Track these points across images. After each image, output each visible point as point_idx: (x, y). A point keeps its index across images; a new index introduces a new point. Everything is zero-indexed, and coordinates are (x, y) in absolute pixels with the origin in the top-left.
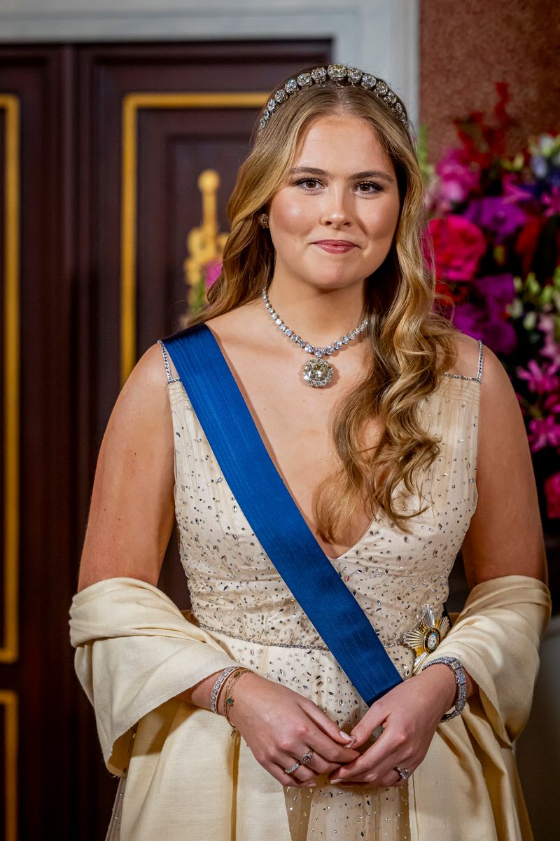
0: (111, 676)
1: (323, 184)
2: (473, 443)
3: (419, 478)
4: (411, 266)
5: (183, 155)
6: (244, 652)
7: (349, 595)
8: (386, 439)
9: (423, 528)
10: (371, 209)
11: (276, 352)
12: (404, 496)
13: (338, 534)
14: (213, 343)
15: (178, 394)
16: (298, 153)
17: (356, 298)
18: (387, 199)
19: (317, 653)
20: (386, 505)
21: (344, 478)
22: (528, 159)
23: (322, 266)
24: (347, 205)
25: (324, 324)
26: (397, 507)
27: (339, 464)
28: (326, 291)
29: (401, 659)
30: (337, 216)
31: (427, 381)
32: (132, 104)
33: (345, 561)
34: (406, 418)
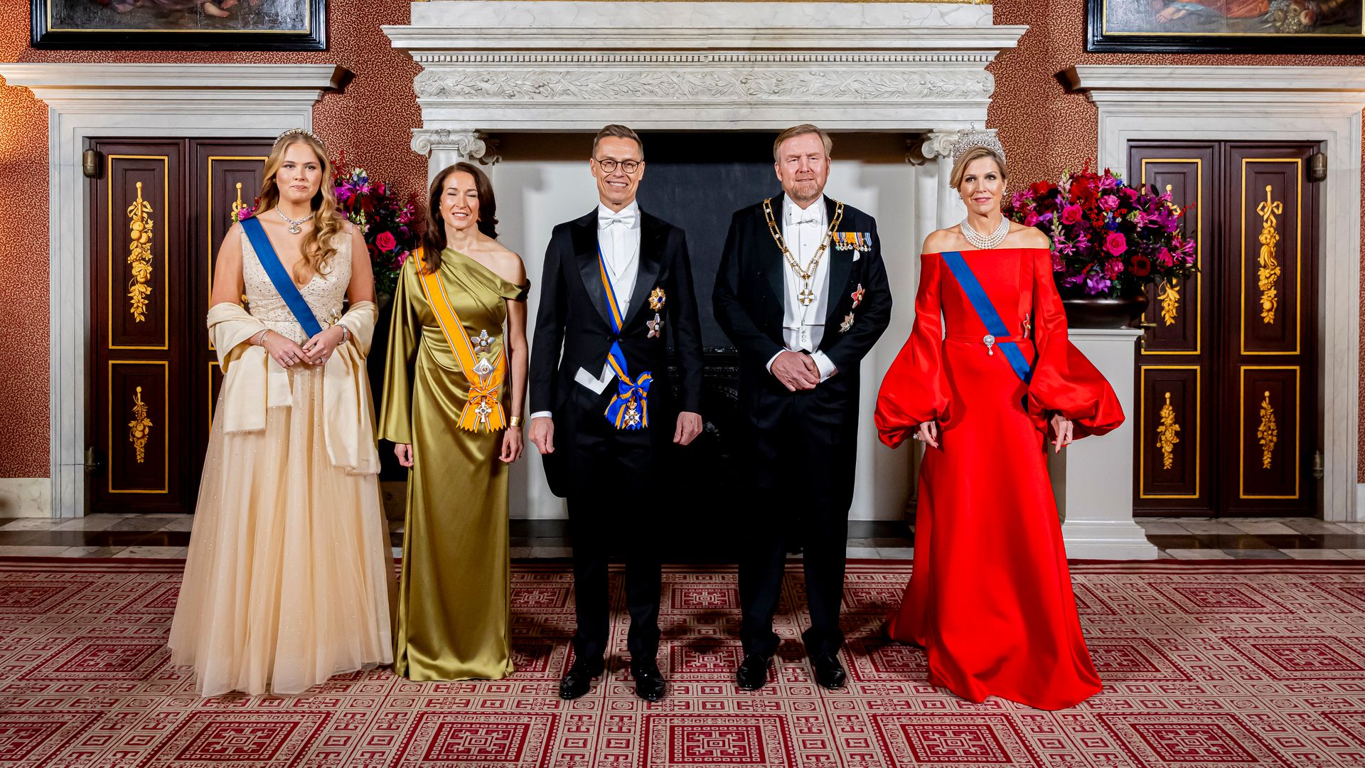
0: (223, 335)
1: (294, 167)
2: (350, 250)
3: (330, 261)
4: (327, 195)
5: (229, 176)
6: (270, 325)
7: (305, 303)
8: (319, 249)
9: (332, 279)
10: (312, 176)
11: (281, 224)
12: (324, 267)
13: (301, 280)
14: (258, 221)
15: (245, 237)
16: (285, 157)
17: (308, 205)
18: (318, 171)
19: (294, 323)
20: (318, 270)
21: (303, 261)
22: (351, 175)
23: (296, 195)
24: (303, 173)
25: (295, 214)
26: (322, 271)
27: (302, 257)
28: (297, 203)
29: (322, 324)
30: (299, 177)
31: (334, 230)
32: (210, 158)
33: (304, 291)
34: (325, 242)
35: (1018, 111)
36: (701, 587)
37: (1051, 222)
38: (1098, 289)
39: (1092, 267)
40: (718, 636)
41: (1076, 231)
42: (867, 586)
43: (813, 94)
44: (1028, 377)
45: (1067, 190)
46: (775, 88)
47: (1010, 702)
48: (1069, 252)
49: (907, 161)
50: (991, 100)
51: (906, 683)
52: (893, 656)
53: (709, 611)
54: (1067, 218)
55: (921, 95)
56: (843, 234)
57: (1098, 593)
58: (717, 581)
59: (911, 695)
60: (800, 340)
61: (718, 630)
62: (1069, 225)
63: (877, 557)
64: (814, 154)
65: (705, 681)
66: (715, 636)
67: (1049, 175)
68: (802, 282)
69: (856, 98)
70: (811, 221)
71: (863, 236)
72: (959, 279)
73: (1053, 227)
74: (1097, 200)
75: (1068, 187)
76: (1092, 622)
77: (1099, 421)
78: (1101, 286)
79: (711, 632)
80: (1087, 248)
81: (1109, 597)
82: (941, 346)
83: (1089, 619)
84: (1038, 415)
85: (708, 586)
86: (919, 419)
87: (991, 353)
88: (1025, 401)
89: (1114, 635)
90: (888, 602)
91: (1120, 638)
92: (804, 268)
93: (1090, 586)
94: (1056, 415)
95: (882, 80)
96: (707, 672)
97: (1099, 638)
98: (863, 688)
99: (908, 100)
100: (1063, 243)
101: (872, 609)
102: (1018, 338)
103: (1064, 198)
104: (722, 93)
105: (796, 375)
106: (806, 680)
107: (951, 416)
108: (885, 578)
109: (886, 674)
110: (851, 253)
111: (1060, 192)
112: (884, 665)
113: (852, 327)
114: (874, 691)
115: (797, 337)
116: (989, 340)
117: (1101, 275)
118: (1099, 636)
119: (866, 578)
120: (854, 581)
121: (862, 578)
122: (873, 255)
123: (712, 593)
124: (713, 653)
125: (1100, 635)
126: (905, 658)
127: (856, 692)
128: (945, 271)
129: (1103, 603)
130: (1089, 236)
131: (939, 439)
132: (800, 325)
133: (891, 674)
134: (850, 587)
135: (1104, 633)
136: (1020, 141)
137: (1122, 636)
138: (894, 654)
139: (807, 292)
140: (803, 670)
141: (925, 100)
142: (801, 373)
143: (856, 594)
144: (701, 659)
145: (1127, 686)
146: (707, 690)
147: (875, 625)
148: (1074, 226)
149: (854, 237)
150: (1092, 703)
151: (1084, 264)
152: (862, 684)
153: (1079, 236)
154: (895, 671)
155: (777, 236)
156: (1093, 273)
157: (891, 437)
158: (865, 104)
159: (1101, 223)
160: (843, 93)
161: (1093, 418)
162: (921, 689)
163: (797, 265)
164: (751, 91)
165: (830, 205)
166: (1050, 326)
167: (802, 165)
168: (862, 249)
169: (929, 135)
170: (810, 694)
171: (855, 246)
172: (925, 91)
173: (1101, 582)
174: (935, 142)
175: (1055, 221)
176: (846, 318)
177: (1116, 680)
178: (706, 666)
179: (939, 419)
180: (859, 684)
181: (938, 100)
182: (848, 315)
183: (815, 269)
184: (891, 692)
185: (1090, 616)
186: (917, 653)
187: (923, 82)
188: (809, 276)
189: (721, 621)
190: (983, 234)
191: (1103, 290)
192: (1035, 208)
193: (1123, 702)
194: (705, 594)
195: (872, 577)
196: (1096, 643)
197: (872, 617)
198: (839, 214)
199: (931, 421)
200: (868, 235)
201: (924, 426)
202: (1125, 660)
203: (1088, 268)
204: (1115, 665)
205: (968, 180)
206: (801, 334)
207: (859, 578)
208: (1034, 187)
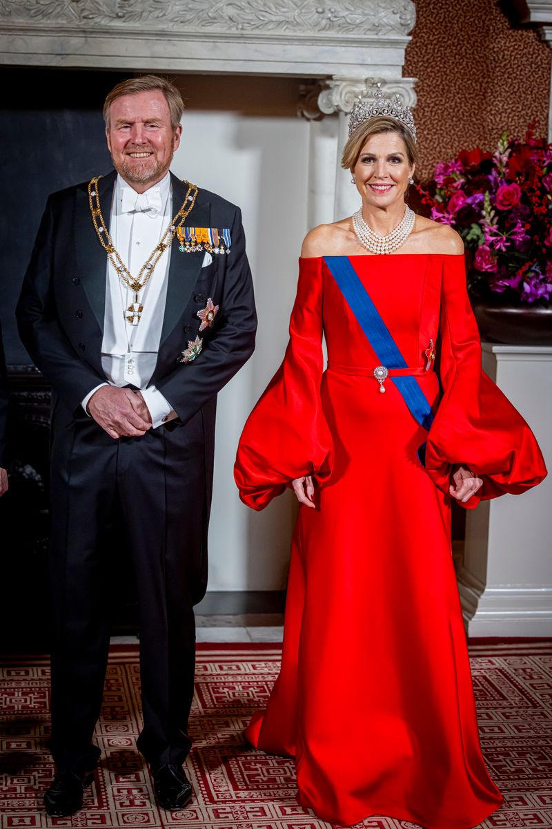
35: (449, 50)
36: (14, 685)
37: (481, 205)
38: (537, 295)
39: (531, 266)
40: (32, 750)
41: (512, 219)
42: (230, 679)
43: (172, 21)
44: (428, 420)
45: (504, 163)
46: (118, 10)
47: (396, 821)
48: (501, 246)
49: (299, 114)
50: (410, 38)
51: (270, 804)
52: (257, 769)
53: (23, 716)
54: (501, 201)
55: (318, 28)
56: (192, 229)
57: (519, 680)
58: (36, 677)
59: (276, 818)
60: (126, 372)
61: (33, 742)
62: (504, 211)
63: (247, 640)
64: (154, 120)
65: (13, 810)
66: (30, 751)
67: (485, 139)
68: (132, 293)
69: (230, 28)
70: (149, 210)
71: (220, 234)
72: (346, 292)
73: (484, 213)
74: (540, 179)
75: (505, 159)
76: (507, 717)
77: (515, 477)
78: (541, 291)
79: (24, 745)
80: (525, 242)
81: (531, 685)
82: (320, 381)
83: (504, 714)
84: (438, 469)
85: (23, 684)
86: (291, 476)
87: (383, 390)
88: (422, 452)
89: (532, 733)
90: (257, 699)
91: (538, 737)
92: (135, 275)
93: (510, 671)
94: (461, 468)
95: (265, 4)
96: (16, 798)
97: (513, 738)
98: (216, 812)
99: (299, 34)
100: (495, 235)
101: (235, 708)
102: (418, 371)
103: (499, 173)
104: (45, 15)
105: (118, 418)
106: (144, 804)
107: (332, 469)
108: (254, 667)
109: (246, 793)
110: (200, 255)
111: (495, 166)
112: (245, 781)
113: (198, 356)
114: (230, 815)
115: (121, 368)
116: (381, 372)
117: (541, 277)
118: (513, 735)
119: (230, 668)
120: (214, 672)
121: (225, 668)
122: (232, 261)
123: (27, 694)
124: (25, 773)
125: (515, 733)
126: (271, 771)
127: (206, 816)
128: (328, 280)
129: (523, 693)
130: (528, 226)
131: (316, 498)
132: (125, 352)
133: (253, 793)
134: (209, 680)
135: (519, 731)
136: (449, 91)
137: (542, 733)
138: (258, 766)
139: (136, 307)
140: (141, 790)
141: (324, 34)
142: (125, 415)
143: (216, 691)
144: (9, 782)
145: (540, 797)
146: (16, 821)
147: (236, 728)
148: (510, 211)
149: (206, 234)
150: (495, 819)
151: (520, 262)
152: (215, 806)
153: (514, 225)
154: (258, 789)
155: (101, 230)
156: (531, 275)
157: (255, 498)
158: (242, 37)
159: (543, 210)
160: (212, 21)
161: (507, 473)
162: (288, 810)
163: (125, 270)
164: (85, 13)
165: (179, 188)
166: (460, 355)
167: (135, 135)
168: (217, 251)
169: (328, 82)
170: (148, 821)
171: (206, 247)
172: (324, 22)
173: (524, 666)
174: (334, 94)
175: (486, 204)
176: (190, 343)
177: (528, 790)
178: (15, 789)
179: (318, 474)
180: (212, 806)
181: (340, 35)
182: (193, 340)
183: (148, 277)
184: (250, 815)
185: (506, 710)
186: (287, 764)
187: (320, 10)
188: (140, 286)
189: (37, 730)
190: (379, 234)
191: (542, 296)
192: (463, 185)
193: (532, 817)
194: (18, 695)
195: (238, 667)
196: (509, 744)
197: (234, 718)
198: (190, 202)
199: (308, 475)
200: (226, 231)
201: (298, 483)
202: (541, 764)
203: (525, 268)
204: (528, 771)
205: (364, 160)
206: (127, 364)
207: (221, 668)
208: (463, 157)
